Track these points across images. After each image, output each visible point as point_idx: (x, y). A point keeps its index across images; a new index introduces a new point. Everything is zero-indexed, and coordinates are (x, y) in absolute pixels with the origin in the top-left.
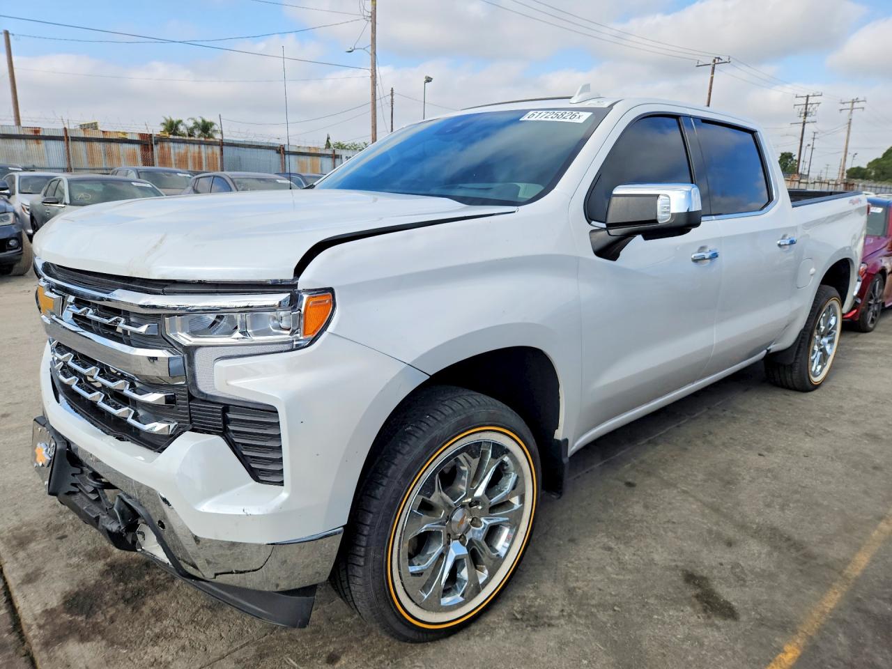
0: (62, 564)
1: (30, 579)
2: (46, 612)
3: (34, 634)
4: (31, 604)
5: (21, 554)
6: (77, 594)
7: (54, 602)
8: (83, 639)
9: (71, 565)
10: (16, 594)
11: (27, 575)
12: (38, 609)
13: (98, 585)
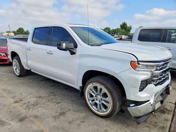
0: (160, 118)
1: (167, 120)
2: (168, 114)
3: (172, 113)
4: (170, 117)
5: (165, 125)
6: (162, 113)
7: (166, 114)
8: (167, 109)
9: (159, 117)
10: (171, 120)
11: (167, 121)
12: (169, 115)
13: (159, 112)
